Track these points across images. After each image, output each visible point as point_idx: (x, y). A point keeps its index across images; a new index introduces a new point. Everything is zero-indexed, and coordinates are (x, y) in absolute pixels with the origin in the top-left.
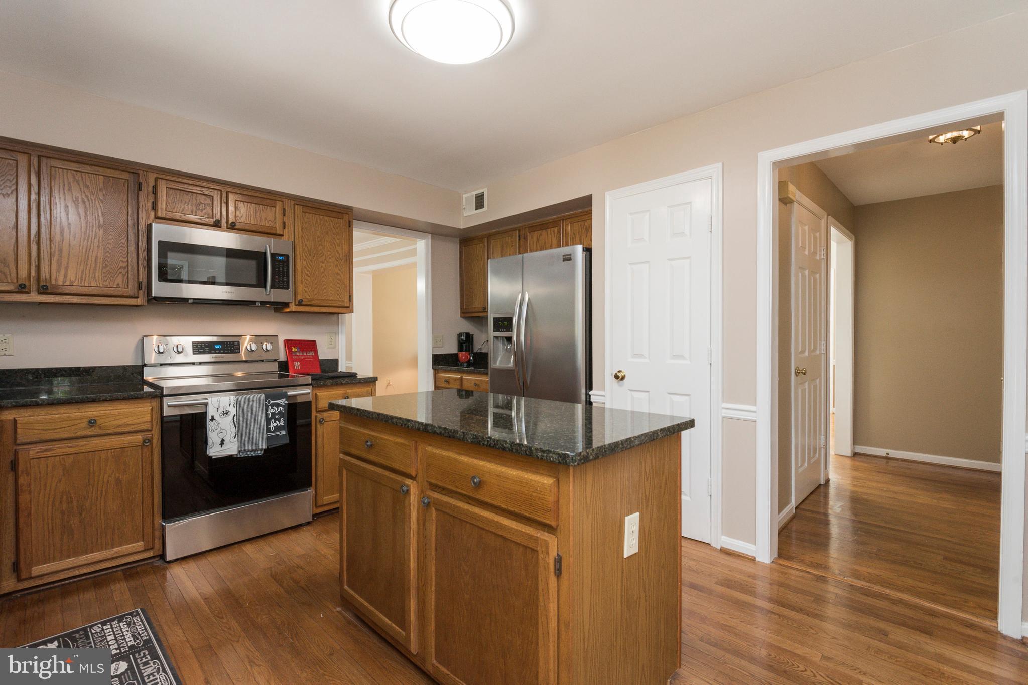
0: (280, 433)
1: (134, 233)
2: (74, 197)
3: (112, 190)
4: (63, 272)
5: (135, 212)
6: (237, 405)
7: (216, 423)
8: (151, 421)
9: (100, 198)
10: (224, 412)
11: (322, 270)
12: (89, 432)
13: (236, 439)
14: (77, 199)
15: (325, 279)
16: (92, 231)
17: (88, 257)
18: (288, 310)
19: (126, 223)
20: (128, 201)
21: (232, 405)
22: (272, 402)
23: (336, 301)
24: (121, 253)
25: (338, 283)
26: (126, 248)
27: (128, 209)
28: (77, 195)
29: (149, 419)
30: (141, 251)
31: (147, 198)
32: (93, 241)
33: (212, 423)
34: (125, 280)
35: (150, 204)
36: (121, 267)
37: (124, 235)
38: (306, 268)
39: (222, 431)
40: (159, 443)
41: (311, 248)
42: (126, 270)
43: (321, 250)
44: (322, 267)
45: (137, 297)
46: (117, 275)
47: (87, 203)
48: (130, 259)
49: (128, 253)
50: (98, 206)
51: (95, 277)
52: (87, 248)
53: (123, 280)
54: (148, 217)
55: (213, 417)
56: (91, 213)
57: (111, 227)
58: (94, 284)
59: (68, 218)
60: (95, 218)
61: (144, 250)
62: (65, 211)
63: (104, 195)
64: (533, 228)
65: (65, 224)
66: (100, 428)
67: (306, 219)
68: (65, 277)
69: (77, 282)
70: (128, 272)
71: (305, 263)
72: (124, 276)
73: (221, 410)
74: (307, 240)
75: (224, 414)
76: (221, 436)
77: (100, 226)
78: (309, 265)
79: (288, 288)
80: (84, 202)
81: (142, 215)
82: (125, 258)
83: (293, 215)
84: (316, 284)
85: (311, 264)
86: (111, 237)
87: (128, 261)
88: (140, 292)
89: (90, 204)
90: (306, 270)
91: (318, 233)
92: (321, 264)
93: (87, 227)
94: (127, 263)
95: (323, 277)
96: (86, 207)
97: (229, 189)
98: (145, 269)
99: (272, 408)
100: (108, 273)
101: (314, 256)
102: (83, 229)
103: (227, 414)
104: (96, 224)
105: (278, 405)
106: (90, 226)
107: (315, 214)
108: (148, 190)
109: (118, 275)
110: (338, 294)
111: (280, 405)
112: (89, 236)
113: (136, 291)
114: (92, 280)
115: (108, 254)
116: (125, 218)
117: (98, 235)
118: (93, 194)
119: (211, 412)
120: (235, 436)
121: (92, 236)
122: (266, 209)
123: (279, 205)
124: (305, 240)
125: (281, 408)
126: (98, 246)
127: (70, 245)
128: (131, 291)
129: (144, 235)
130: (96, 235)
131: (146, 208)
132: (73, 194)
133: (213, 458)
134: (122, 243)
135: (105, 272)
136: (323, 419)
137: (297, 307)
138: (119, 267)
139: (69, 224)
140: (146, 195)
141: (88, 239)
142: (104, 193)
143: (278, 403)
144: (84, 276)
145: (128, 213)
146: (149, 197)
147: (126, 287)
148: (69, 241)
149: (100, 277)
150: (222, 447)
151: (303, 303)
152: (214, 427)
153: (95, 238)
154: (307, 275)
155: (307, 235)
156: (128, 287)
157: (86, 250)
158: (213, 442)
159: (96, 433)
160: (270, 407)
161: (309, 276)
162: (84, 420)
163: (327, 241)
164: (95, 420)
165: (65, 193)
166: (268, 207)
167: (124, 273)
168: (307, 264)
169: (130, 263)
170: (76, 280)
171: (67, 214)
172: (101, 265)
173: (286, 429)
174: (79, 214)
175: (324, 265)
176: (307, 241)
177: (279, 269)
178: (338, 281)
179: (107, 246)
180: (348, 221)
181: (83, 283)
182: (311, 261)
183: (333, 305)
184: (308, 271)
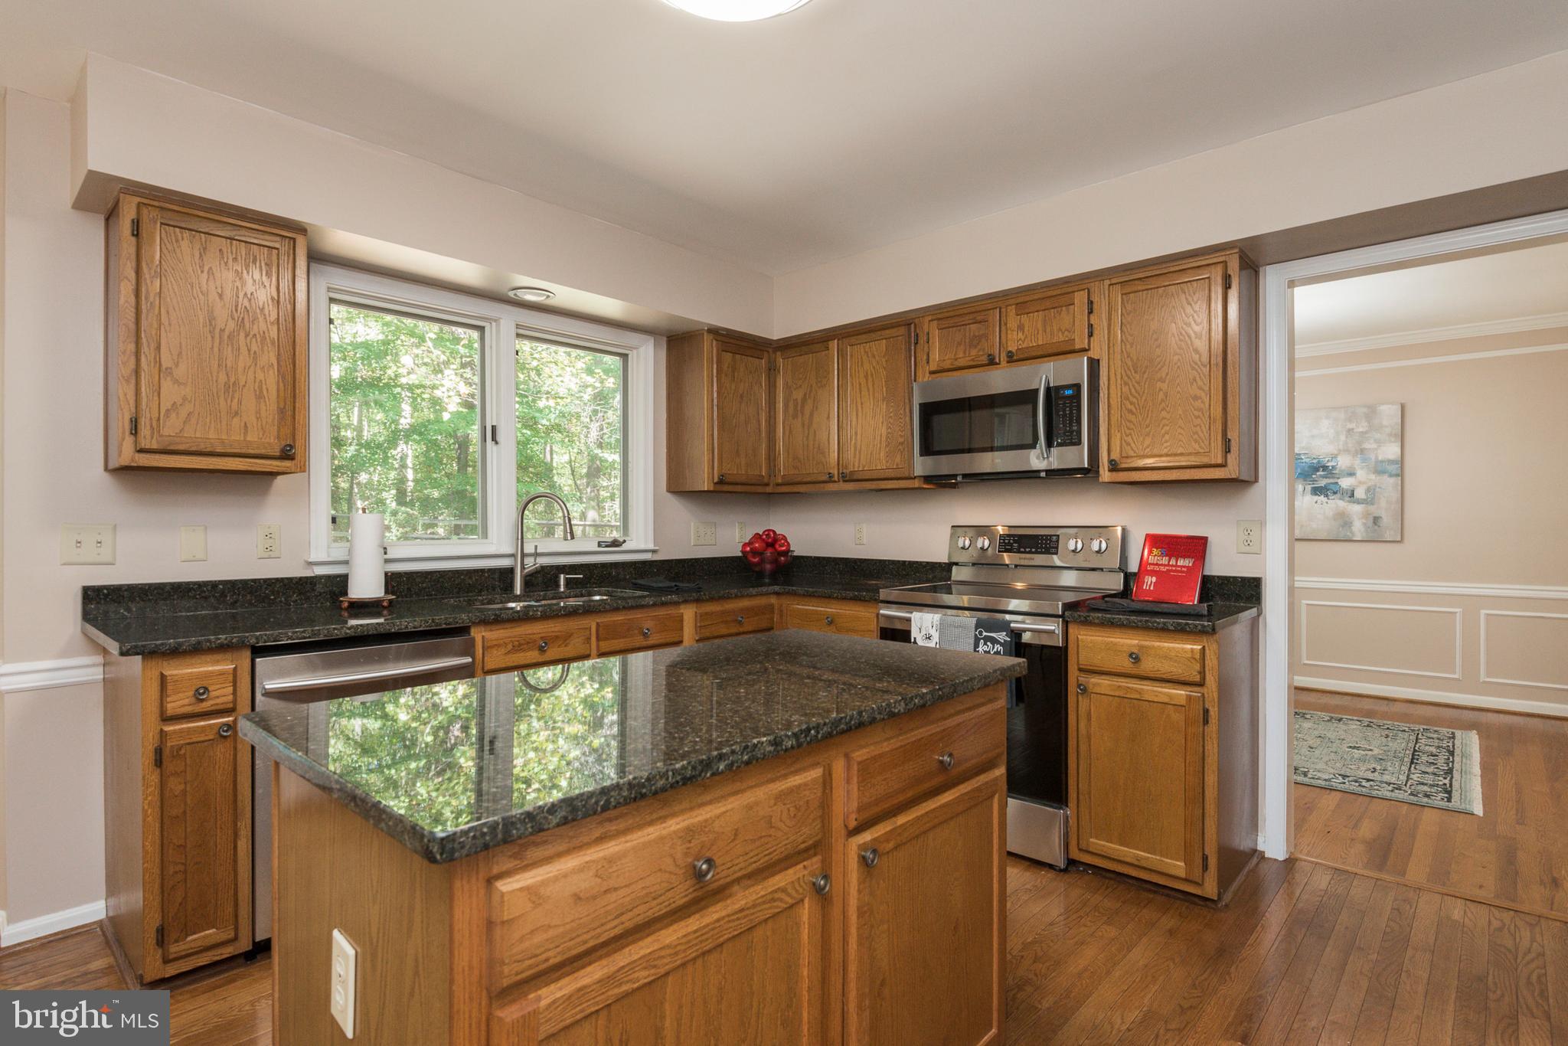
3: (893, 353)
4: (858, 456)
6: (941, 628)
9: (883, 366)
10: (926, 634)
11: (1161, 395)
15: (1169, 413)
16: (878, 406)
21: (935, 628)
22: (985, 634)
23: (1191, 453)
25: (1197, 417)
26: (903, 419)
29: (873, 627)
35: (925, 358)
36: (900, 443)
37: (902, 404)
38: (1127, 399)
41: (1138, 359)
42: (904, 446)
43: (1159, 358)
44: (1160, 390)
46: (896, 453)
50: (882, 375)
51: (879, 459)
53: (902, 458)
55: (915, 639)
58: (879, 467)
62: (859, 389)
63: (886, 361)
67: (1130, 305)
68: (859, 461)
69: (867, 466)
71: (1125, 389)
72: (902, 453)
73: (923, 632)
75: (927, 638)
77: (883, 399)
78: (1133, 390)
79: (1079, 443)
81: (919, 373)
82: (903, 431)
83: (1106, 306)
84: (1148, 426)
85: (1138, 388)
86: (891, 410)
87: (905, 434)
90: (1127, 403)
91: (1154, 327)
92: (1159, 385)
94: (904, 438)
95: (1164, 409)
97: (1009, 302)
101: (1145, 372)
104: (880, 397)
105: (994, 641)
107: (1149, 289)
108: (923, 340)
109: (898, 453)
110: (1196, 439)
111: (998, 642)
114: (878, 462)
118: (878, 363)
119: (914, 632)
122: (1060, 313)
123: (1080, 298)
124: (1128, 346)
125: (998, 647)
128: (908, 471)
131: (922, 364)
134: (900, 414)
135: (887, 451)
142: (887, 358)
143: (994, 638)
144: (872, 458)
146: (924, 349)
147: (904, 466)
149: (884, 458)
154: (1130, 411)
155: (1133, 336)
160: (982, 641)
161: (1133, 414)
165: (859, 370)
167: (902, 449)
168: (1131, 391)
170: (866, 463)
171: (861, 393)
172: (884, 444)
174: (868, 390)
175: (1164, 386)
176: (1132, 347)
177: (1064, 411)
178: (1196, 413)
179: (889, 420)
181: (871, 465)
182: (1138, 383)
183: (1183, 464)
184: (1131, 403)
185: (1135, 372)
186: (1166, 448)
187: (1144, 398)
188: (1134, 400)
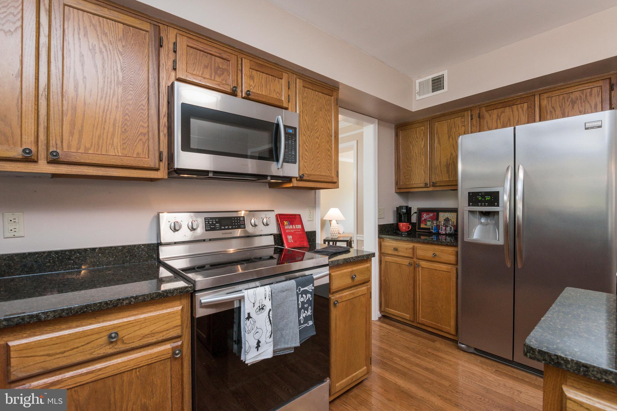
0: (308, 324)
1: (155, 94)
2: (90, 45)
3: (132, 42)
4: (76, 136)
5: (156, 70)
6: (272, 297)
7: (252, 322)
8: (181, 325)
9: (118, 50)
10: (259, 306)
11: (317, 145)
12: (109, 350)
13: (272, 339)
14: (94, 47)
15: (320, 154)
16: (110, 88)
17: (105, 119)
18: (291, 185)
19: (147, 82)
20: (149, 56)
21: (267, 298)
22: (302, 289)
23: (327, 176)
24: (141, 116)
25: (329, 159)
26: (146, 111)
27: (148, 66)
28: (94, 44)
29: (178, 322)
30: (162, 115)
31: (168, 56)
32: (111, 100)
33: (248, 322)
34: (145, 149)
35: (170, 64)
36: (141, 133)
37: (145, 96)
38: (305, 143)
39: (258, 330)
40: (189, 351)
41: (309, 124)
42: (147, 136)
43: (316, 126)
44: (317, 142)
45: (157, 170)
46: (136, 143)
47: (105, 54)
48: (150, 124)
49: (148, 117)
50: (117, 59)
51: (113, 144)
52: (104, 108)
53: (143, 149)
54: (169, 78)
55: (249, 314)
56: (110, 67)
57: (131, 86)
58: (112, 153)
59: (83, 69)
60: (114, 72)
61: (164, 116)
62: (80, 61)
63: (123, 46)
64: (490, 107)
65: (80, 77)
66: (123, 342)
67: (305, 94)
68: (80, 142)
69: (92, 149)
70: (148, 139)
71: (304, 138)
72: (144, 143)
73: (257, 305)
74: (306, 115)
75: (260, 309)
76: (257, 336)
77: (118, 83)
79: (296, 162)
80: (101, 52)
81: (163, 74)
82: (146, 122)
83: (295, 89)
84: (312, 160)
85: (309, 139)
86: (130, 97)
87: (148, 126)
88: (161, 163)
89: (107, 55)
90: (305, 145)
91: (315, 110)
92: (317, 140)
93: (104, 82)
94: (147, 129)
95: (318, 152)
96: (103, 58)
97: (244, 56)
98: (165, 136)
99: (302, 297)
100: (127, 139)
101: (311, 132)
102: (101, 85)
103: (263, 309)
104: (114, 80)
105: (306, 292)
106: (108, 82)
107: (312, 90)
108: (168, 47)
109: (138, 142)
110: (329, 170)
111: (308, 292)
112: (106, 94)
113: (157, 161)
114: (110, 146)
115: (127, 117)
116: (145, 76)
117: (116, 93)
118: (112, 44)
119: (247, 308)
120: (271, 336)
121: (110, 94)
122: (275, 81)
123: (285, 78)
124: (305, 116)
125: (309, 296)
126: (116, 107)
127: (85, 103)
128: (152, 162)
129: (165, 98)
130: (114, 95)
131: (167, 68)
132: (89, 42)
133: (249, 365)
134: (142, 104)
135: (124, 138)
136: (337, 301)
137: (298, 182)
138: (139, 133)
139: (84, 78)
140: (167, 53)
141: (106, 97)
142: (124, 44)
143: (306, 290)
144: (101, 141)
145: (148, 70)
146: (170, 55)
147: (147, 157)
148: (85, 99)
149: (119, 144)
150: (258, 350)
151: (304, 178)
152: (250, 326)
153: (113, 97)
154: (306, 150)
155: (307, 110)
156: (148, 157)
157: (104, 111)
158: (249, 346)
159: (118, 350)
160: (300, 295)
162: (102, 335)
163: (321, 117)
164: (116, 333)
165: (80, 39)
166: (277, 79)
167: (144, 141)
168: (306, 139)
169: (150, 128)
170: (91, 146)
171: (83, 65)
172: (120, 130)
173: (313, 320)
174: (96, 67)
177: (289, 142)
178: (329, 157)
179: (127, 107)
180: (336, 99)
181: (100, 149)
182: (309, 136)
183: (325, 180)
184: (307, 146)
185: (308, 130)
186: (319, 171)
187: (311, 145)
188: (308, 144)
